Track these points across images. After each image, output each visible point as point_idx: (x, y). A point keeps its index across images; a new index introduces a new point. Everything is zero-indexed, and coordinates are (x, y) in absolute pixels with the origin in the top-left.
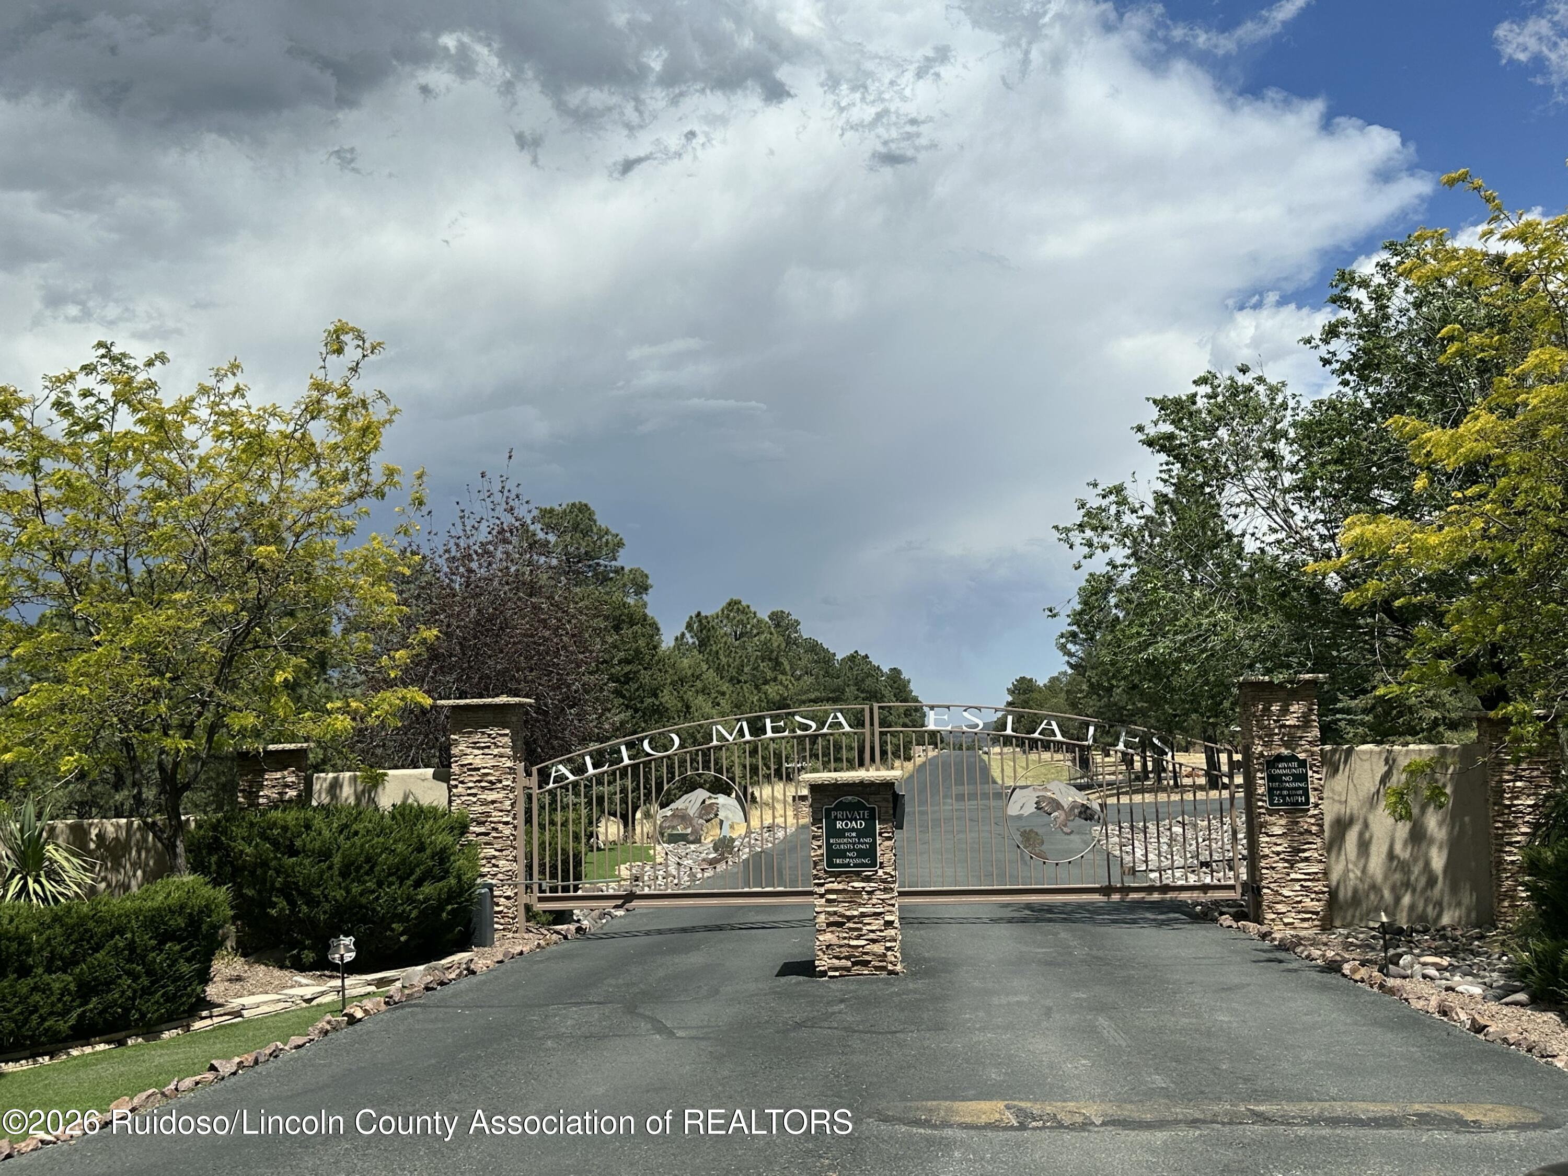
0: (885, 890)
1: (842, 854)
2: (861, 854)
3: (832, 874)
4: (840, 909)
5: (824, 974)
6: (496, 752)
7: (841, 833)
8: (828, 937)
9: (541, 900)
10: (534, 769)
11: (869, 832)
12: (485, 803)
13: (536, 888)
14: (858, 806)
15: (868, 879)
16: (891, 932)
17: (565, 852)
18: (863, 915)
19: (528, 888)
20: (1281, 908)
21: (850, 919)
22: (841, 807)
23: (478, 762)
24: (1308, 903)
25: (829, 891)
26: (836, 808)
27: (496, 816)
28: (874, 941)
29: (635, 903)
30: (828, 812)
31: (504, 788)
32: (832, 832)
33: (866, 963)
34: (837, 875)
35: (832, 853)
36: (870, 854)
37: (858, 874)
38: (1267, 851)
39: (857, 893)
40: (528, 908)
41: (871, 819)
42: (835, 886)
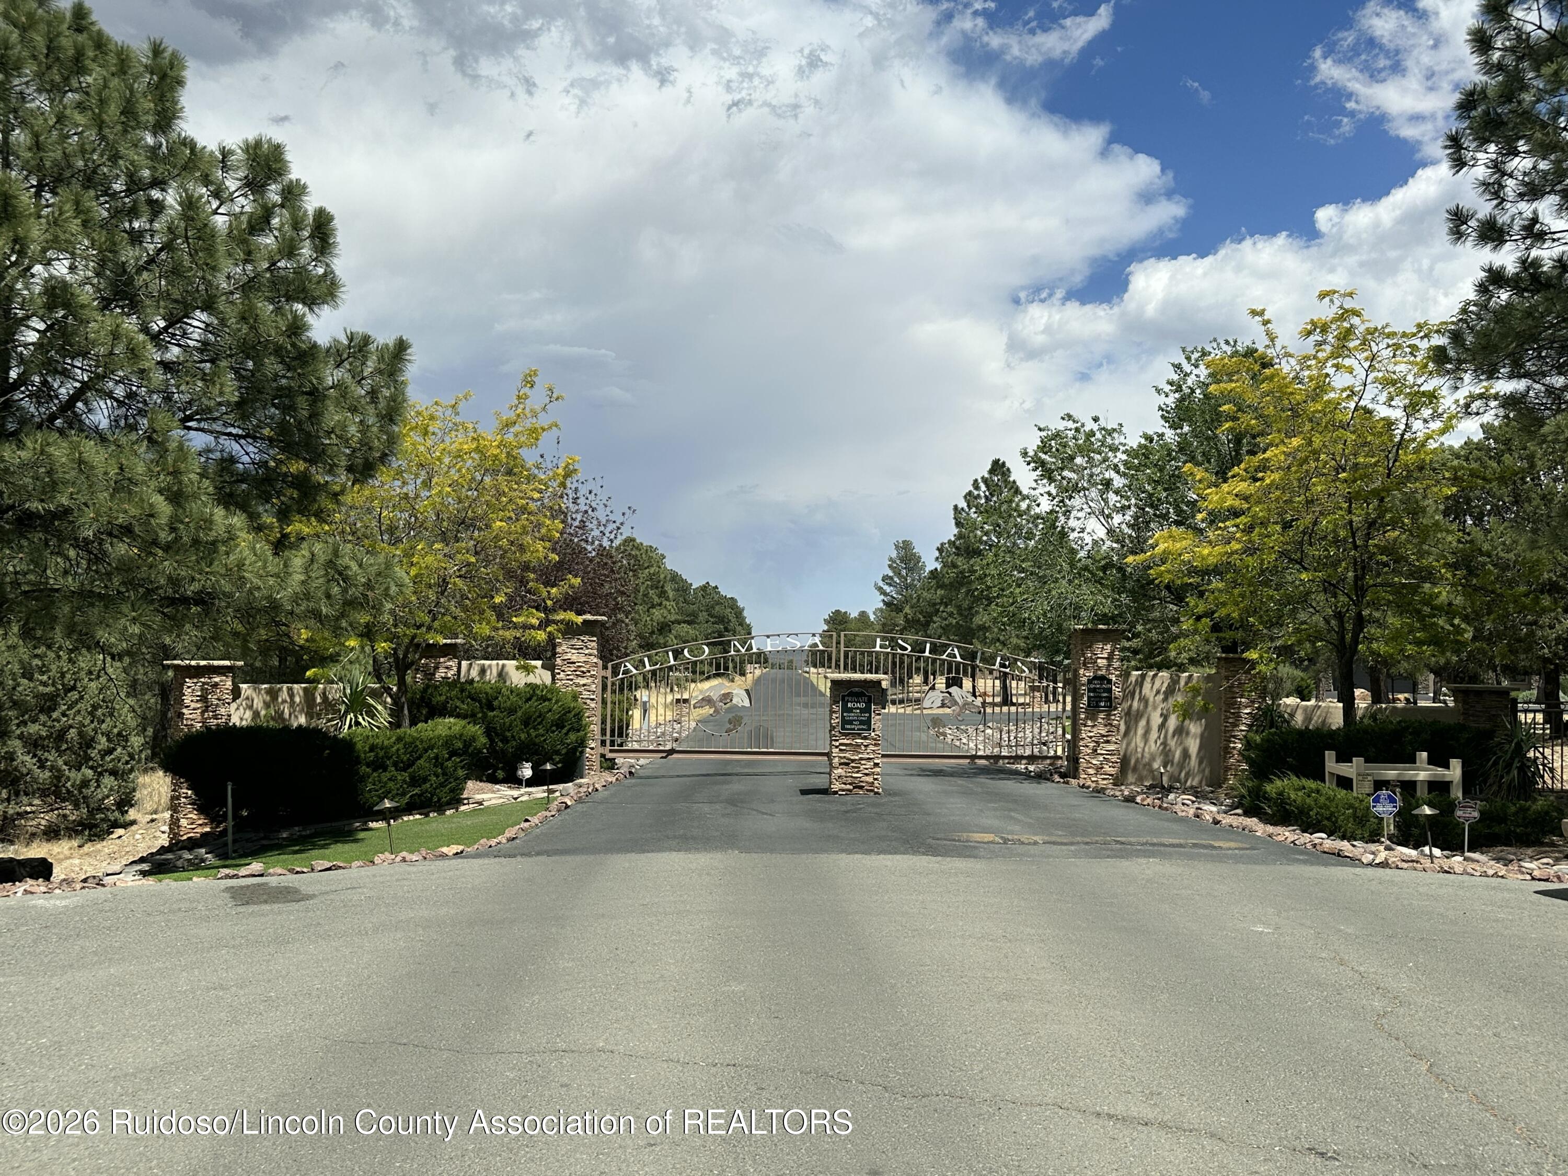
0: (875, 745)
1: (851, 722)
2: (862, 723)
3: (844, 734)
4: (847, 755)
5: (836, 793)
6: (587, 652)
7: (850, 710)
8: (839, 771)
9: (611, 751)
10: (610, 665)
11: (868, 710)
12: (578, 685)
13: (608, 743)
14: (861, 695)
15: (865, 738)
16: (878, 770)
17: (621, 720)
18: (861, 759)
19: (603, 743)
20: (1091, 771)
21: (853, 761)
22: (851, 694)
23: (574, 658)
24: (1107, 768)
25: (841, 744)
26: (848, 695)
27: (586, 694)
28: (867, 775)
29: (675, 756)
30: (843, 697)
31: (592, 676)
32: (845, 709)
33: (861, 788)
34: (846, 735)
35: (844, 722)
36: (868, 723)
37: (859, 734)
38: (1084, 735)
39: (858, 746)
40: (603, 756)
41: (869, 703)
42: (845, 741)
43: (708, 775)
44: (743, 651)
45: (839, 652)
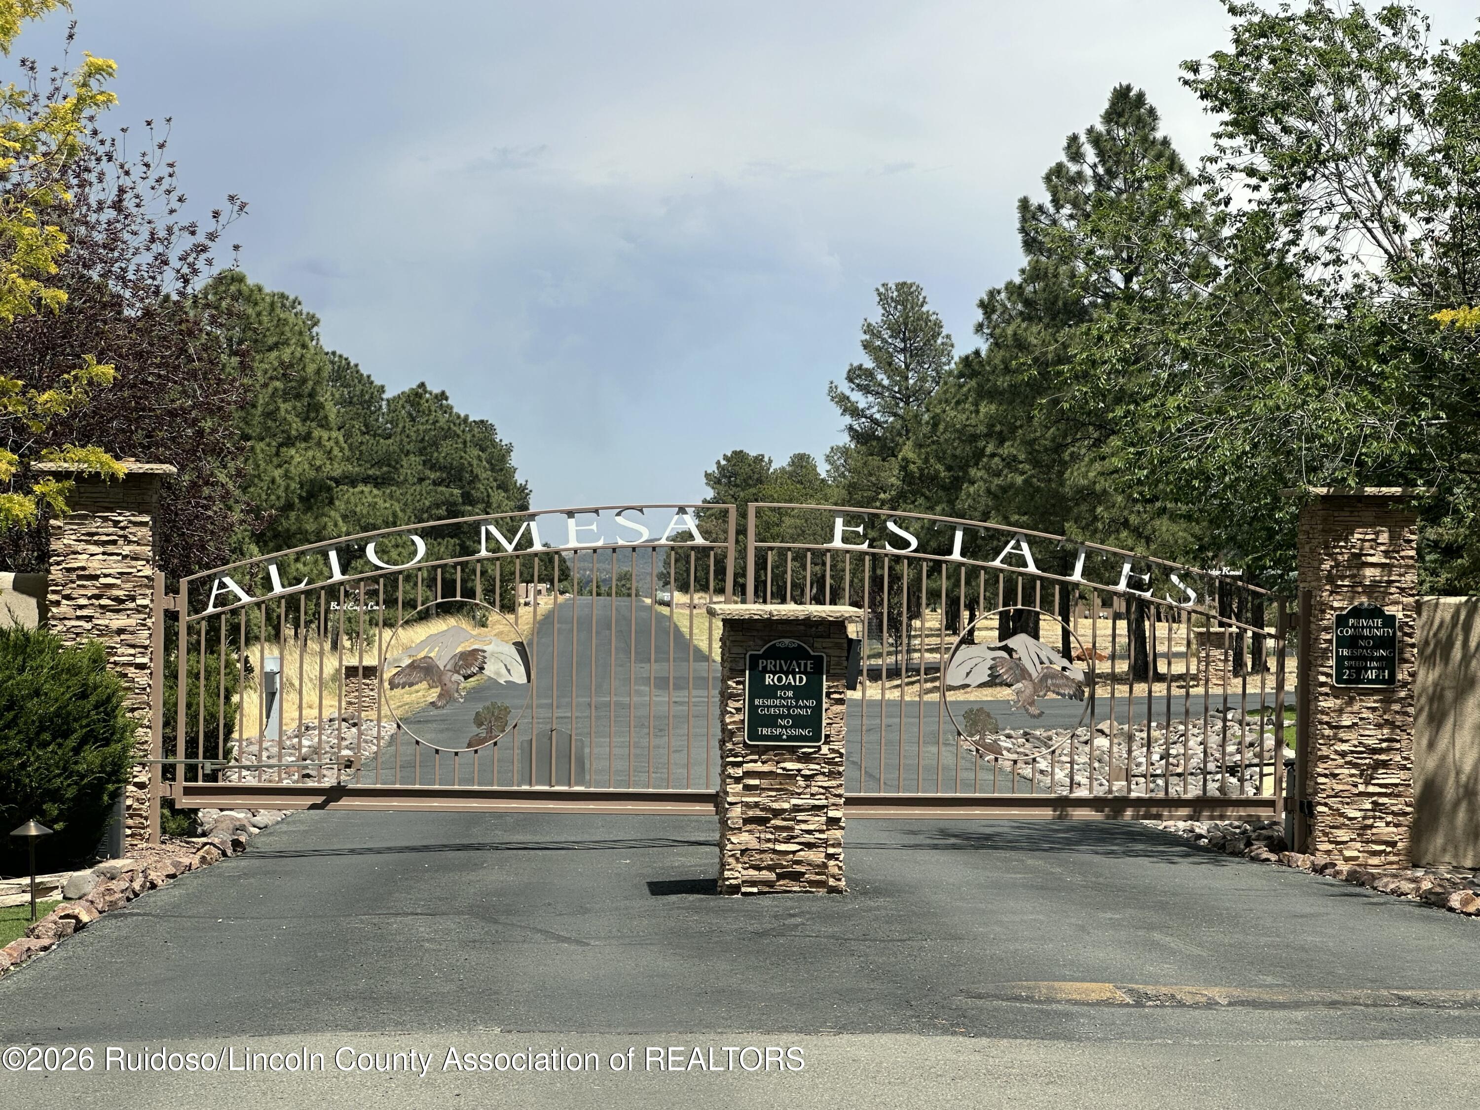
0: (831, 775)
1: (771, 721)
2: (798, 721)
3: (754, 750)
4: (762, 799)
5: (735, 889)
6: (127, 550)
7: (770, 693)
8: (744, 839)
9: (188, 791)
10: (184, 583)
11: (812, 691)
12: (104, 632)
13: (180, 771)
14: (798, 654)
15: (806, 758)
16: (838, 834)
17: (212, 717)
18: (797, 809)
19: (168, 772)
20: (1343, 835)
21: (777, 813)
22: (773, 653)
23: (95, 565)
24: (1382, 829)
25: (748, 774)
26: (766, 656)
27: (124, 654)
28: (809, 846)
29: (345, 802)
30: (754, 660)
31: (139, 610)
32: (759, 690)
33: (796, 877)
34: (760, 751)
35: (756, 720)
36: (813, 721)
37: (793, 750)
38: (1325, 751)
39: (790, 777)
40: (168, 803)
41: (815, 674)
42: (758, 767)
43: (426, 848)
44: (510, 548)
45: (742, 553)
